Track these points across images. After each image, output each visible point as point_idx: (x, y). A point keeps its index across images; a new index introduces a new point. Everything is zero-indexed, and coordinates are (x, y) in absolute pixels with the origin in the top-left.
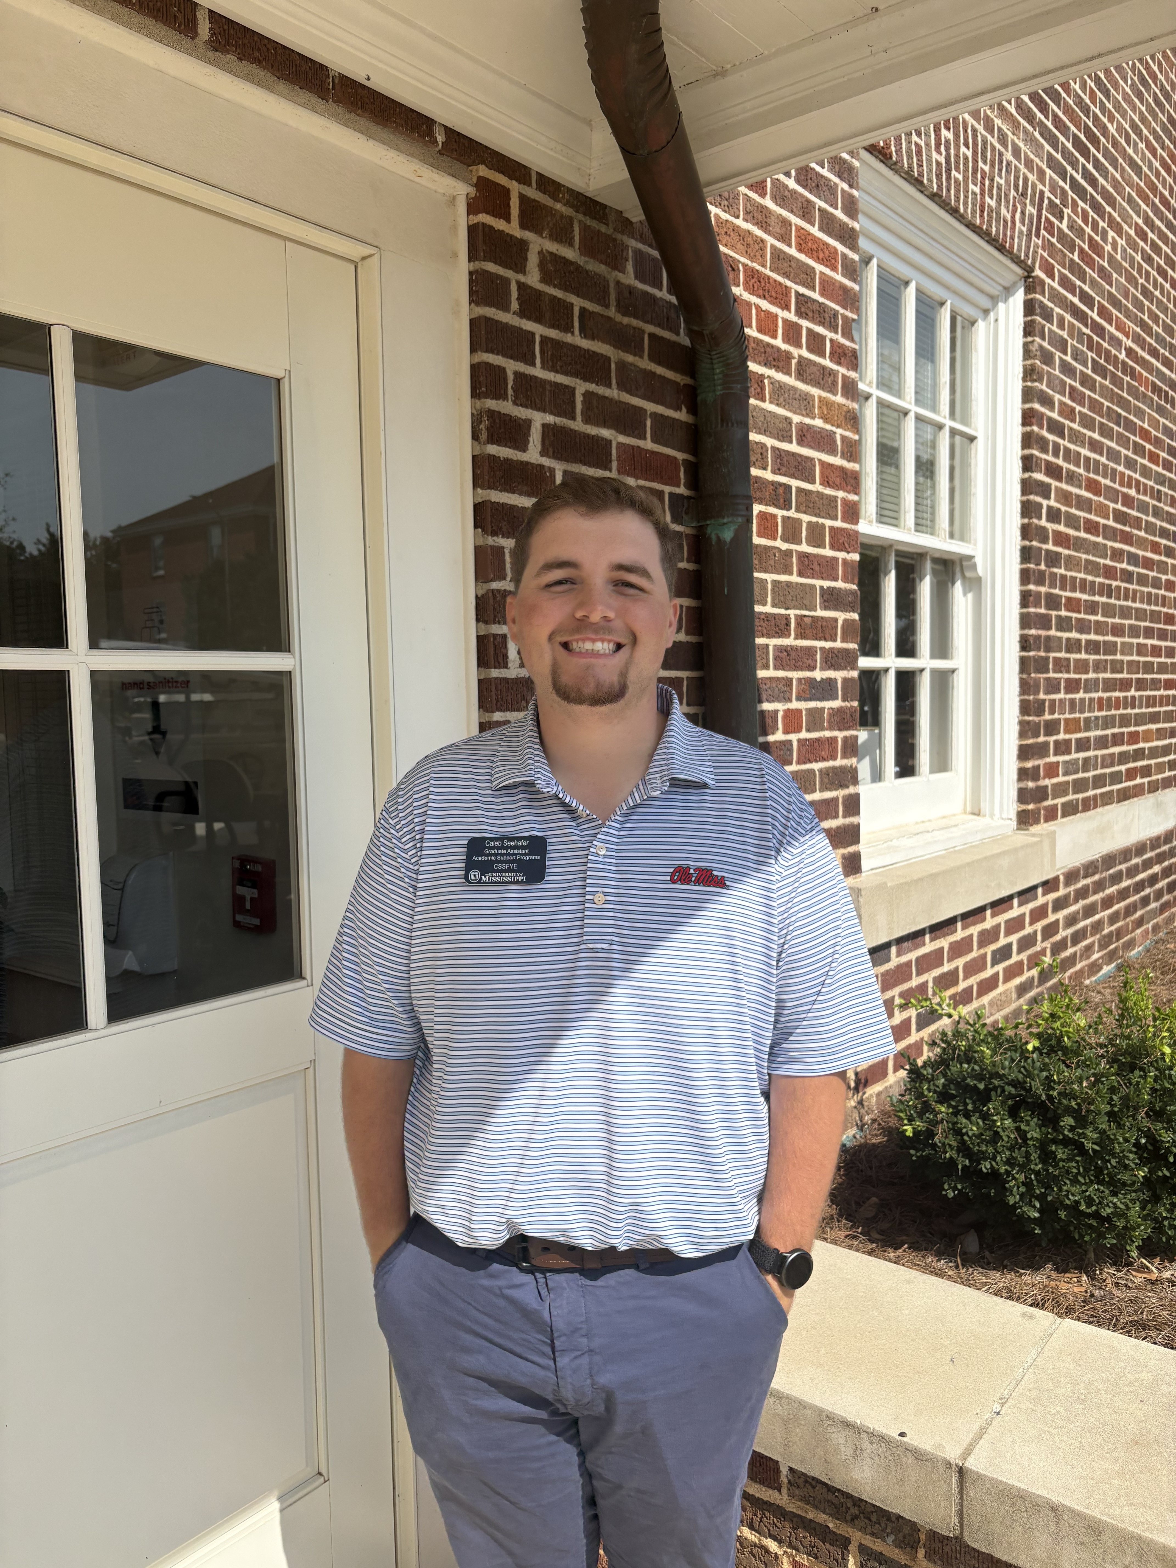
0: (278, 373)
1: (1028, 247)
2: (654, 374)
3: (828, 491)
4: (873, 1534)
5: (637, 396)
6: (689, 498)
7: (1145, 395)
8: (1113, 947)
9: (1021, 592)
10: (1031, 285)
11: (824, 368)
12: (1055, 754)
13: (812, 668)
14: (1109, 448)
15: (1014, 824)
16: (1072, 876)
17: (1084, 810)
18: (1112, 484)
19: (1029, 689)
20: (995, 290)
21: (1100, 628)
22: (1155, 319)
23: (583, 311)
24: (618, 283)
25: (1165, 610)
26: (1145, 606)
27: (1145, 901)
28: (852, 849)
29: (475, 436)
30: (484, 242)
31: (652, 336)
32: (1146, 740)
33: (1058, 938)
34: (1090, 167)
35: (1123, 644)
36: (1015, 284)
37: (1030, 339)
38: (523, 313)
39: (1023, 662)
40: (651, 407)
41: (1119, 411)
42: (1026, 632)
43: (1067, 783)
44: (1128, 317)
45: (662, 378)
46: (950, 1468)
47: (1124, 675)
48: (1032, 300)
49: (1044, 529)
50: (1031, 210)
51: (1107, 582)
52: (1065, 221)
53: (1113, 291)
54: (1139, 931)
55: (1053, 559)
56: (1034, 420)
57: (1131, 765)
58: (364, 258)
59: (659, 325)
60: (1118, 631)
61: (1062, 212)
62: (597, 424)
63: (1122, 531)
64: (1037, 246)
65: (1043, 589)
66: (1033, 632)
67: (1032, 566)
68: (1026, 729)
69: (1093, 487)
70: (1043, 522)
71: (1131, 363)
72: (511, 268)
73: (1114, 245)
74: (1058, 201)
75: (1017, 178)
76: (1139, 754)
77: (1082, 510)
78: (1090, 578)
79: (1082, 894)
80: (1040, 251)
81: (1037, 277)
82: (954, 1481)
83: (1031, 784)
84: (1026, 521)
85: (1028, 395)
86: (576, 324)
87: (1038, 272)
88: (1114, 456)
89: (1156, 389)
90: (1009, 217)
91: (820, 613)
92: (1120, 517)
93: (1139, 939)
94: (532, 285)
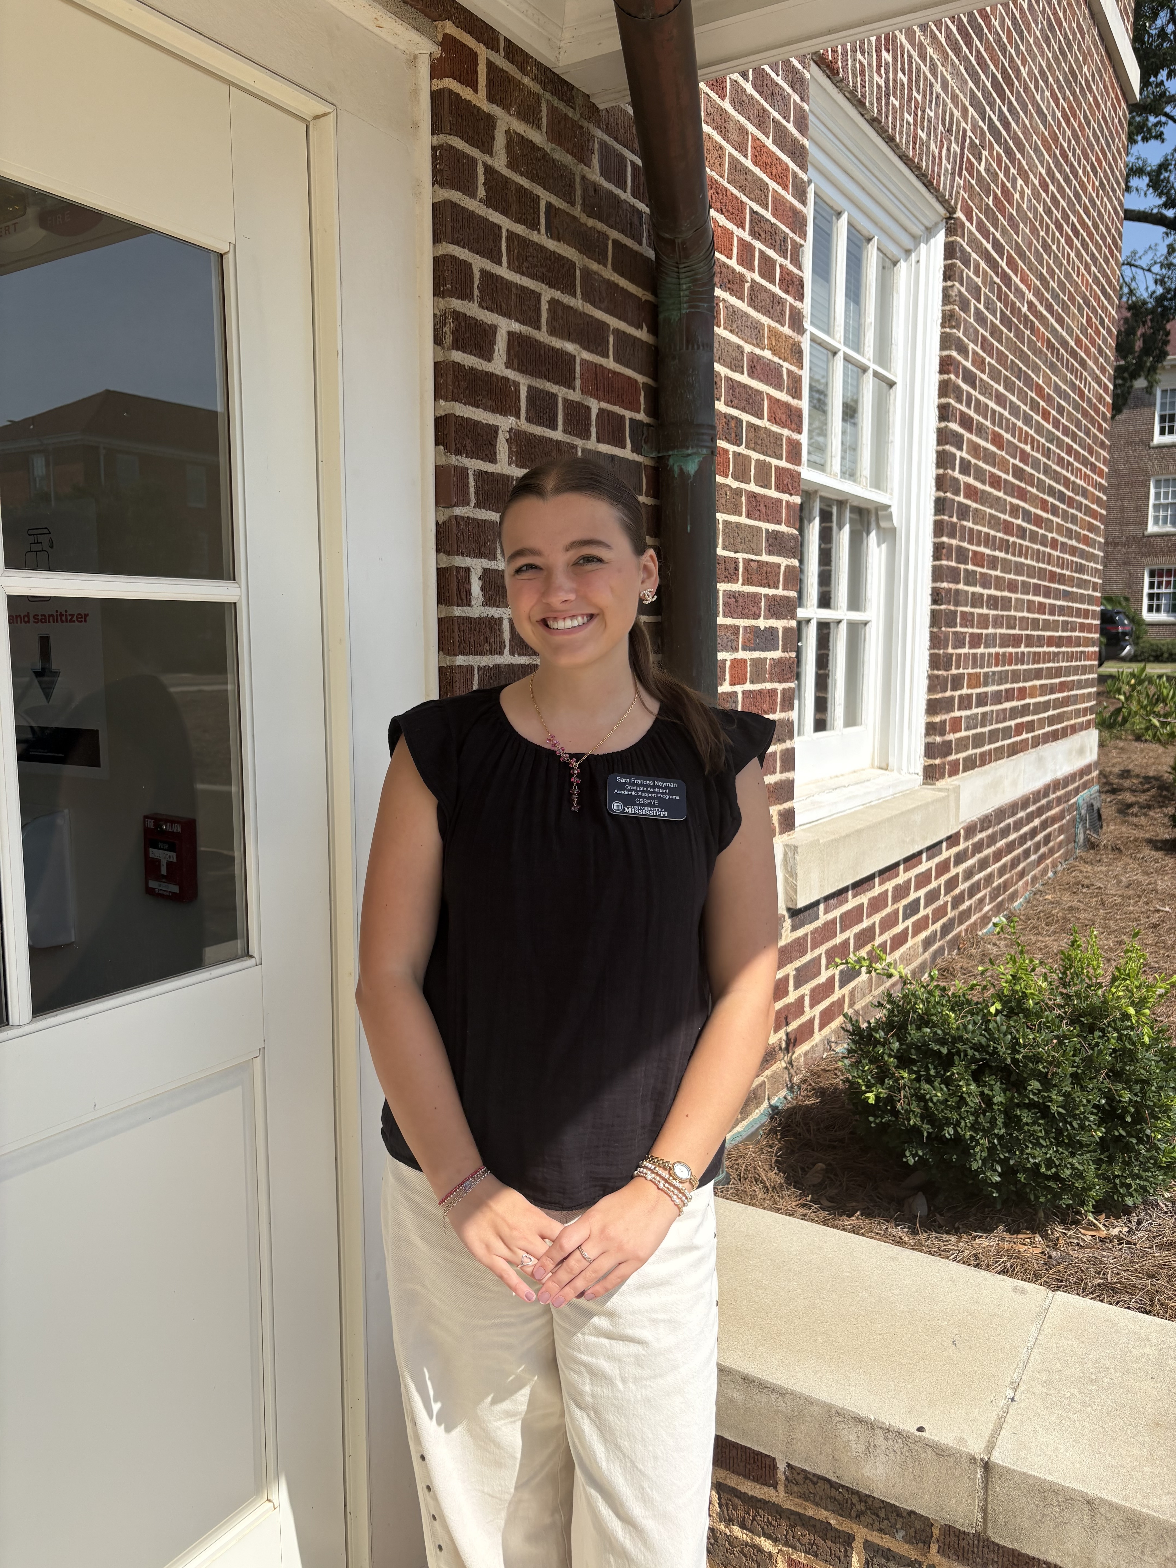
0: (222, 248)
1: (952, 187)
2: (617, 285)
3: (775, 428)
4: (880, 1530)
5: (600, 309)
6: (648, 425)
7: (1041, 351)
8: (1000, 899)
9: (935, 544)
10: (953, 227)
11: (774, 295)
12: (959, 709)
13: (756, 615)
14: (1011, 402)
15: (920, 778)
16: (970, 830)
17: (981, 766)
18: (1011, 439)
19: (939, 643)
20: (917, 230)
21: (999, 583)
22: (1052, 273)
23: (549, 205)
24: (583, 178)
25: (1050, 568)
26: (1034, 563)
27: (1027, 853)
28: (787, 805)
29: (438, 340)
30: (450, 111)
31: (616, 242)
32: (1032, 696)
33: (957, 891)
34: (1005, 110)
35: (1017, 599)
36: (936, 224)
37: (949, 283)
38: (490, 203)
39: (934, 615)
40: (614, 322)
41: (1021, 365)
42: (938, 585)
43: (968, 737)
44: (1030, 269)
45: (624, 291)
46: (975, 1463)
47: (1016, 632)
48: (952, 242)
49: (956, 480)
50: (955, 148)
51: (1006, 537)
52: (983, 163)
53: (1020, 241)
54: (1021, 883)
55: (964, 512)
56: (952, 368)
57: (1019, 720)
58: (316, 117)
59: (622, 231)
60: (1012, 586)
61: (980, 153)
62: (562, 337)
63: (1019, 487)
64: (959, 186)
65: (954, 542)
66: (945, 585)
67: (946, 518)
68: (934, 684)
69: (997, 440)
70: (956, 474)
71: (1031, 317)
72: (477, 147)
73: (1022, 193)
74: (977, 141)
75: (944, 111)
76: (1025, 710)
77: (987, 463)
78: (992, 533)
79: (978, 847)
80: (962, 192)
81: (958, 219)
82: (978, 1476)
83: (938, 739)
84: (941, 471)
85: (946, 341)
86: (543, 221)
87: (959, 214)
88: (1015, 411)
89: (1051, 346)
90: (936, 151)
91: (765, 558)
92: (1018, 473)
93: (1021, 891)
94: (498, 169)
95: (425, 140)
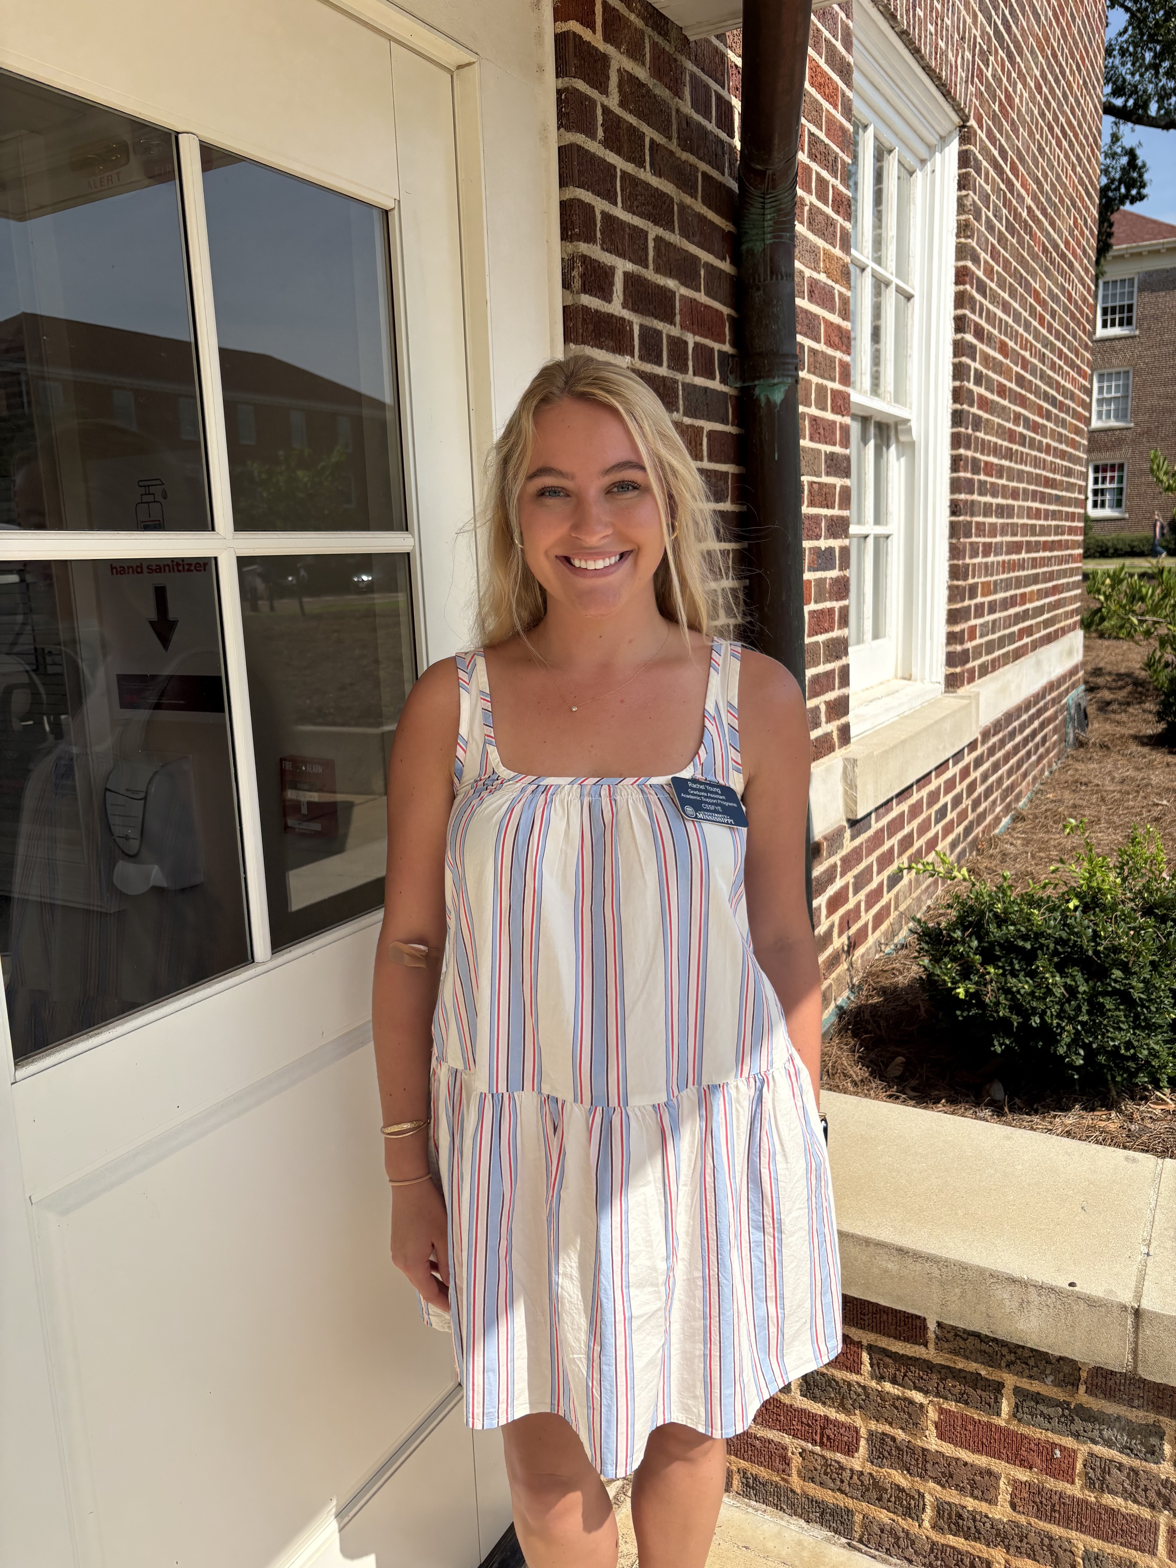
0: (388, 204)
1: (966, 95)
2: (706, 218)
3: (830, 351)
4: (1030, 1377)
5: (693, 243)
6: (732, 356)
7: (1038, 255)
8: (1008, 800)
9: (952, 456)
10: (966, 136)
11: (828, 217)
12: (975, 618)
13: (818, 537)
14: (1015, 309)
15: (942, 687)
16: (986, 735)
17: (992, 671)
18: (1014, 346)
19: (958, 554)
20: (933, 140)
21: (1005, 492)
22: (1045, 175)
23: (652, 141)
24: (678, 111)
25: (1044, 473)
26: (1032, 470)
27: (1029, 755)
28: (843, 720)
29: (566, 284)
30: (575, 56)
31: (704, 174)
32: (1031, 601)
33: (975, 795)
34: (1007, 12)
35: (1019, 507)
36: (950, 133)
37: (964, 193)
38: (607, 143)
39: (953, 526)
40: (705, 257)
41: (1022, 271)
42: (956, 496)
43: (981, 645)
44: (1029, 174)
45: (711, 223)
46: (1126, 1311)
47: (1018, 538)
48: (966, 151)
49: (971, 392)
50: (968, 55)
51: (1010, 445)
52: (990, 69)
53: (1020, 145)
54: (1024, 784)
55: (977, 423)
56: (967, 279)
57: (1021, 626)
58: (459, 67)
59: (709, 163)
60: (1015, 494)
61: (988, 59)
62: (665, 274)
63: (1020, 394)
64: (971, 94)
65: (969, 453)
66: (962, 496)
67: (963, 430)
68: (955, 594)
69: (1003, 349)
70: (971, 385)
71: (1030, 222)
72: (597, 88)
73: (1021, 96)
74: (985, 47)
75: (959, 19)
76: (1025, 615)
77: (995, 372)
78: (1000, 442)
79: (992, 751)
80: (974, 100)
81: (971, 127)
82: (1129, 1322)
83: (959, 648)
84: (958, 383)
85: (962, 252)
86: (648, 158)
87: (972, 122)
88: (1017, 318)
89: (1045, 250)
90: (953, 60)
91: (825, 479)
92: (1020, 381)
93: (1024, 791)
94: (612, 108)
95: (550, 82)
